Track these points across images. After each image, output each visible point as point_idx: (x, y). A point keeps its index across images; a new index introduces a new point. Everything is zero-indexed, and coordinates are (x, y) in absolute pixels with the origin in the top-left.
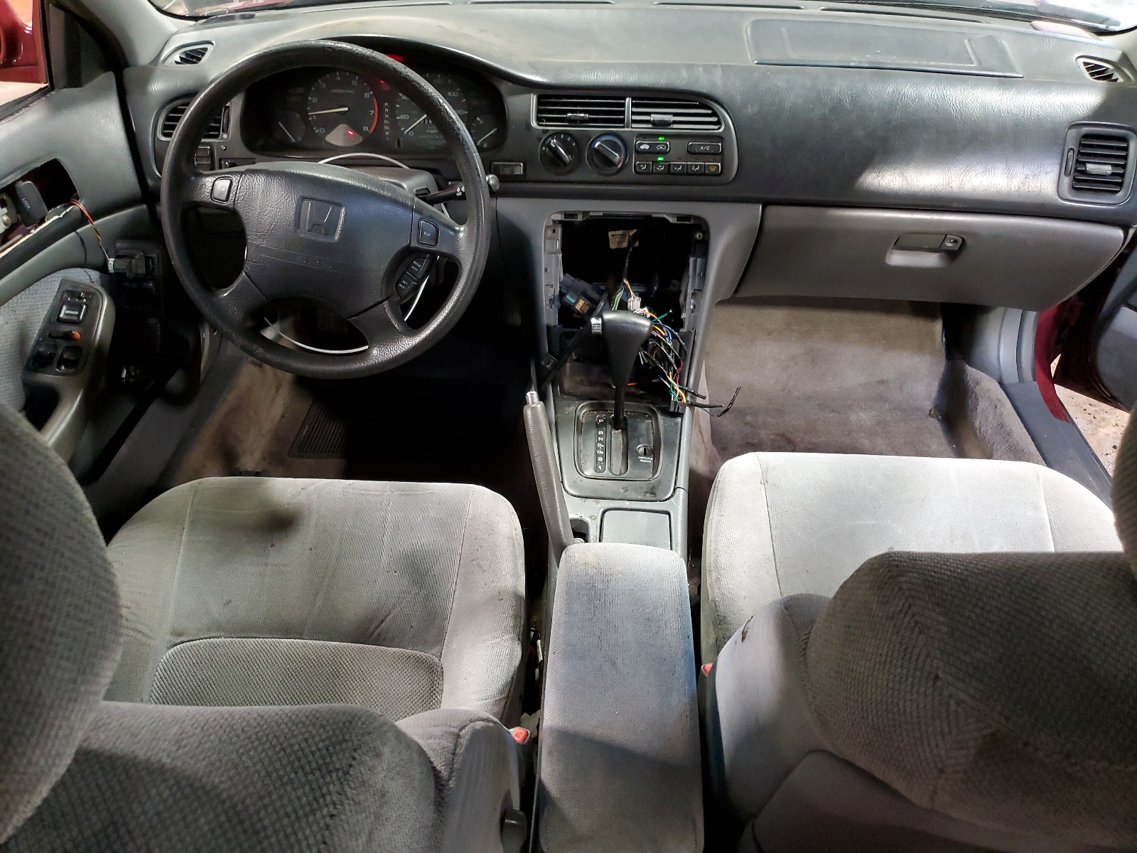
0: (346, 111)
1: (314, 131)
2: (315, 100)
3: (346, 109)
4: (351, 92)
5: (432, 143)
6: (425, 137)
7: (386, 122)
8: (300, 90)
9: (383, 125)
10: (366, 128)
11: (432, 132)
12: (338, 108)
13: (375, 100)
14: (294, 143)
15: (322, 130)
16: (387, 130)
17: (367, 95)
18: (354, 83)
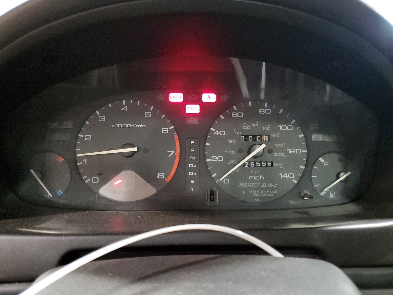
0: (135, 152)
1: (83, 181)
2: (88, 138)
3: (135, 149)
4: (142, 126)
5: (255, 193)
6: (247, 185)
7: (191, 166)
8: (68, 125)
9: (187, 170)
10: (161, 175)
11: (256, 178)
12: (122, 148)
13: (176, 137)
14: (49, 201)
15: (96, 180)
16: (193, 177)
17: (164, 131)
18: (148, 114)
